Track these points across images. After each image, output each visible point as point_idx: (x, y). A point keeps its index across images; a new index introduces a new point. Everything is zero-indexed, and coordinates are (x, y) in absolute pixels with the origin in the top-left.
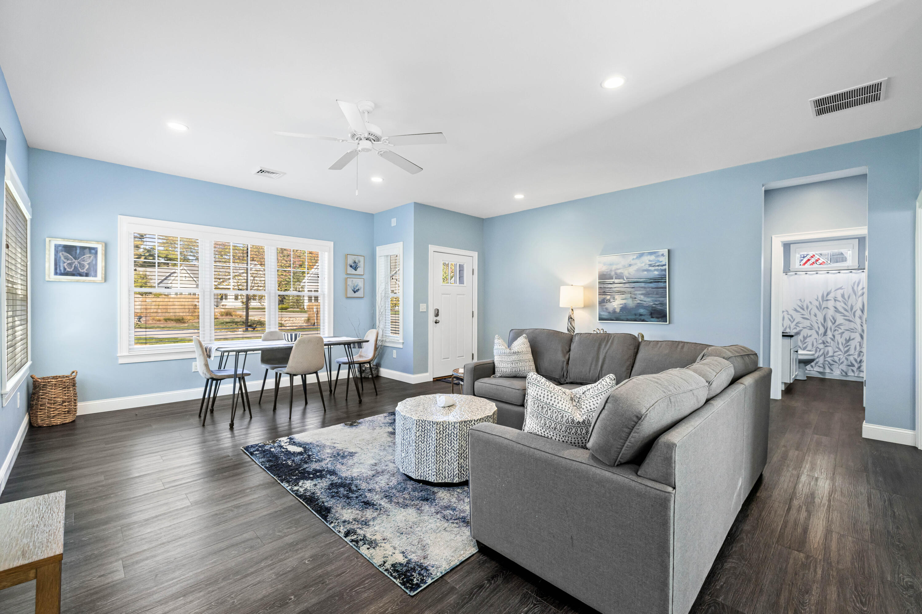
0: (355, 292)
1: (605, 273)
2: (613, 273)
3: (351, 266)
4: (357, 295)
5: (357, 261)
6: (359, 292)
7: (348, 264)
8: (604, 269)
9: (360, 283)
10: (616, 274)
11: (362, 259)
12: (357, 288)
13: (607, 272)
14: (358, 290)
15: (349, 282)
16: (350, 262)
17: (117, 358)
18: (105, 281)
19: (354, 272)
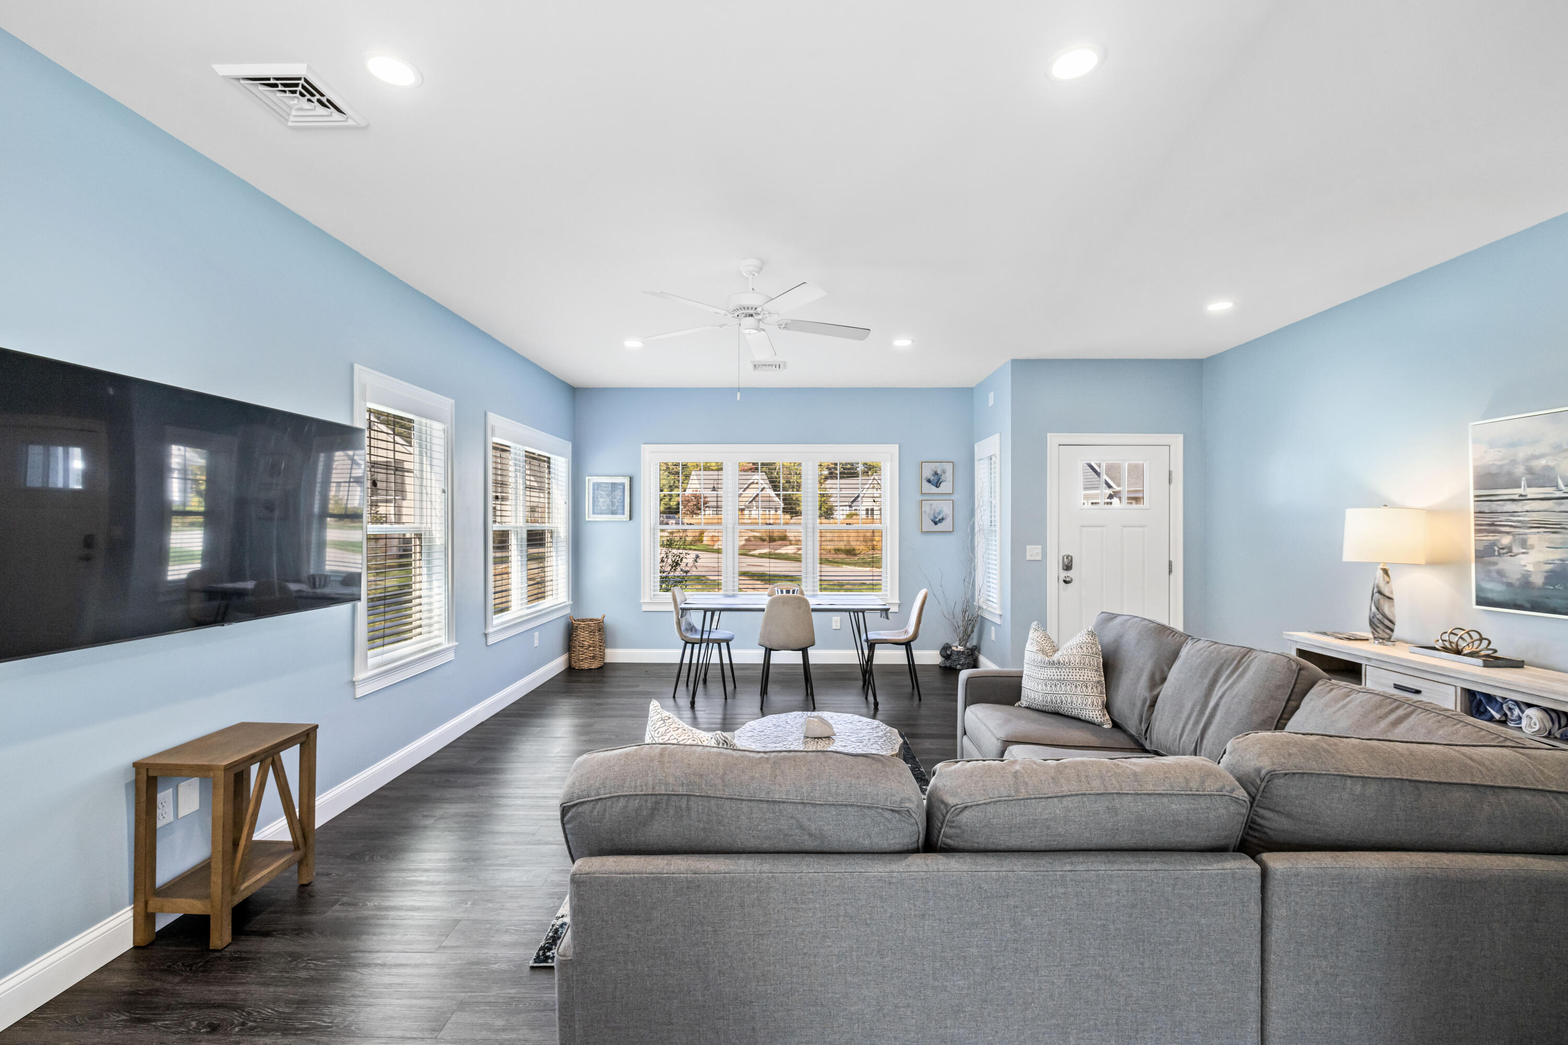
0: (936, 523)
1: (1494, 470)
2: (1520, 470)
3: (929, 481)
4: (940, 527)
5: (939, 472)
6: (944, 522)
7: (924, 477)
8: (1493, 458)
9: (945, 508)
10: (1530, 471)
11: (949, 468)
12: (940, 517)
13: (1502, 466)
14: (943, 519)
15: (926, 507)
16: (928, 473)
17: (640, 605)
18: (631, 518)
19: (934, 489)
